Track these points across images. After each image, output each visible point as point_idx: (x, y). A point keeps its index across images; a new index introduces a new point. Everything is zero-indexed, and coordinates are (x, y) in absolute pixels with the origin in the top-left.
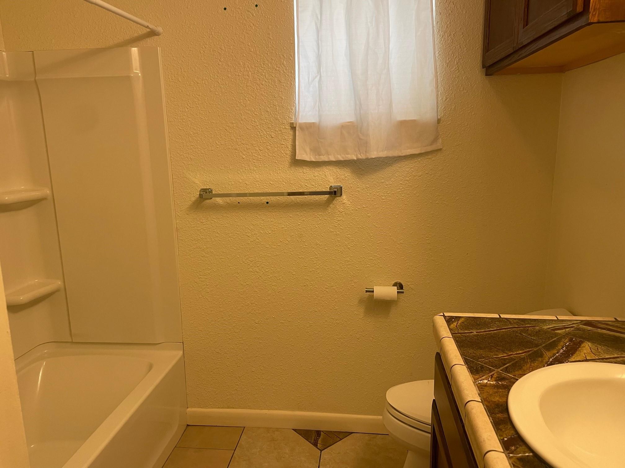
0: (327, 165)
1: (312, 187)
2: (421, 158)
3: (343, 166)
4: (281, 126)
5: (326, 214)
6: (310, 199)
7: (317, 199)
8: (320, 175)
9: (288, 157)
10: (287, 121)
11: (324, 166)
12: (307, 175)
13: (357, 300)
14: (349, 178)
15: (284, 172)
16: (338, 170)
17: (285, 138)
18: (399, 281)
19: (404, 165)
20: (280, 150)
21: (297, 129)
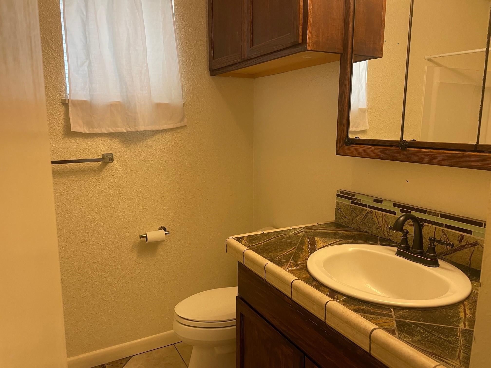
0: (98, 137)
1: (86, 156)
2: (173, 132)
3: (113, 137)
4: (52, 102)
5: (100, 178)
6: (84, 166)
7: (91, 165)
8: (92, 145)
9: (60, 129)
10: (58, 98)
11: (96, 138)
12: (80, 145)
13: (131, 246)
14: (118, 147)
15: (57, 143)
16: (109, 141)
17: (57, 112)
18: (163, 226)
19: (161, 137)
20: (53, 123)
21: (70, 105)
